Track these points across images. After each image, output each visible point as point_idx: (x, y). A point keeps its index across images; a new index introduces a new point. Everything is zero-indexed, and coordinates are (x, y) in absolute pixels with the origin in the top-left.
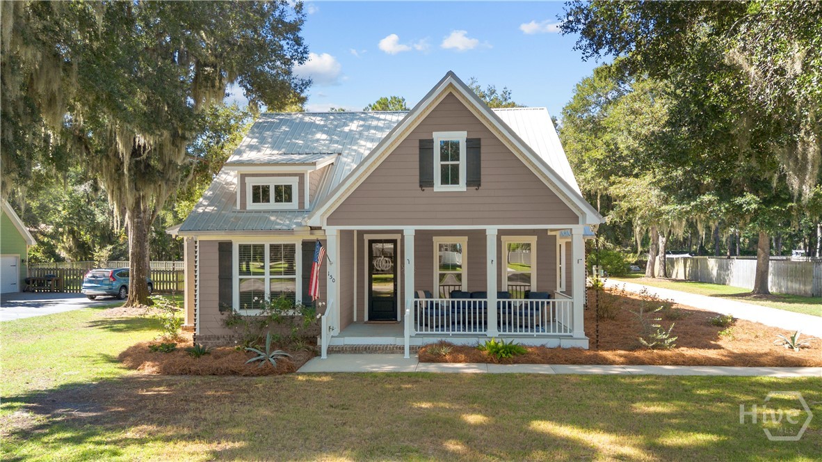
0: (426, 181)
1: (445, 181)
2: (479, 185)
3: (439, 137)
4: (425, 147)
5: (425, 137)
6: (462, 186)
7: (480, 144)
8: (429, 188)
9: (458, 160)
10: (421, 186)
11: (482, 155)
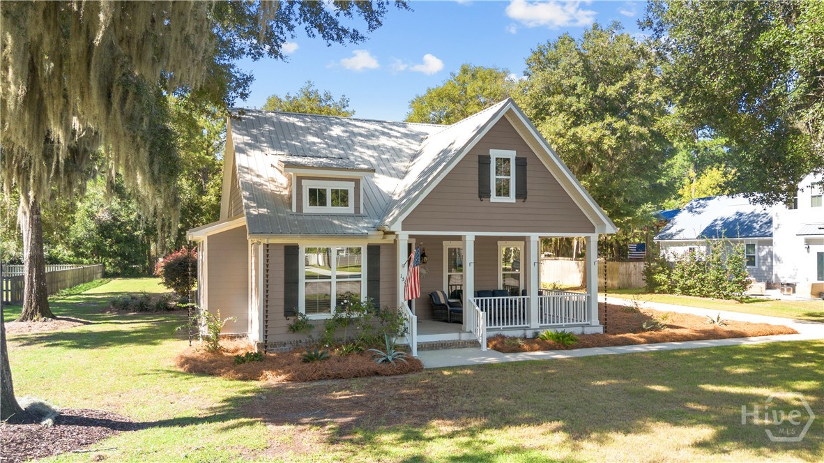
0: (484, 192)
1: (498, 193)
2: (526, 198)
3: (495, 154)
4: (484, 162)
5: (483, 153)
6: (512, 199)
7: (526, 163)
8: (487, 199)
9: (510, 175)
10: (480, 197)
11: (528, 172)
